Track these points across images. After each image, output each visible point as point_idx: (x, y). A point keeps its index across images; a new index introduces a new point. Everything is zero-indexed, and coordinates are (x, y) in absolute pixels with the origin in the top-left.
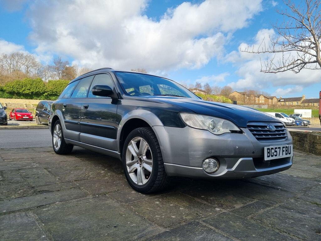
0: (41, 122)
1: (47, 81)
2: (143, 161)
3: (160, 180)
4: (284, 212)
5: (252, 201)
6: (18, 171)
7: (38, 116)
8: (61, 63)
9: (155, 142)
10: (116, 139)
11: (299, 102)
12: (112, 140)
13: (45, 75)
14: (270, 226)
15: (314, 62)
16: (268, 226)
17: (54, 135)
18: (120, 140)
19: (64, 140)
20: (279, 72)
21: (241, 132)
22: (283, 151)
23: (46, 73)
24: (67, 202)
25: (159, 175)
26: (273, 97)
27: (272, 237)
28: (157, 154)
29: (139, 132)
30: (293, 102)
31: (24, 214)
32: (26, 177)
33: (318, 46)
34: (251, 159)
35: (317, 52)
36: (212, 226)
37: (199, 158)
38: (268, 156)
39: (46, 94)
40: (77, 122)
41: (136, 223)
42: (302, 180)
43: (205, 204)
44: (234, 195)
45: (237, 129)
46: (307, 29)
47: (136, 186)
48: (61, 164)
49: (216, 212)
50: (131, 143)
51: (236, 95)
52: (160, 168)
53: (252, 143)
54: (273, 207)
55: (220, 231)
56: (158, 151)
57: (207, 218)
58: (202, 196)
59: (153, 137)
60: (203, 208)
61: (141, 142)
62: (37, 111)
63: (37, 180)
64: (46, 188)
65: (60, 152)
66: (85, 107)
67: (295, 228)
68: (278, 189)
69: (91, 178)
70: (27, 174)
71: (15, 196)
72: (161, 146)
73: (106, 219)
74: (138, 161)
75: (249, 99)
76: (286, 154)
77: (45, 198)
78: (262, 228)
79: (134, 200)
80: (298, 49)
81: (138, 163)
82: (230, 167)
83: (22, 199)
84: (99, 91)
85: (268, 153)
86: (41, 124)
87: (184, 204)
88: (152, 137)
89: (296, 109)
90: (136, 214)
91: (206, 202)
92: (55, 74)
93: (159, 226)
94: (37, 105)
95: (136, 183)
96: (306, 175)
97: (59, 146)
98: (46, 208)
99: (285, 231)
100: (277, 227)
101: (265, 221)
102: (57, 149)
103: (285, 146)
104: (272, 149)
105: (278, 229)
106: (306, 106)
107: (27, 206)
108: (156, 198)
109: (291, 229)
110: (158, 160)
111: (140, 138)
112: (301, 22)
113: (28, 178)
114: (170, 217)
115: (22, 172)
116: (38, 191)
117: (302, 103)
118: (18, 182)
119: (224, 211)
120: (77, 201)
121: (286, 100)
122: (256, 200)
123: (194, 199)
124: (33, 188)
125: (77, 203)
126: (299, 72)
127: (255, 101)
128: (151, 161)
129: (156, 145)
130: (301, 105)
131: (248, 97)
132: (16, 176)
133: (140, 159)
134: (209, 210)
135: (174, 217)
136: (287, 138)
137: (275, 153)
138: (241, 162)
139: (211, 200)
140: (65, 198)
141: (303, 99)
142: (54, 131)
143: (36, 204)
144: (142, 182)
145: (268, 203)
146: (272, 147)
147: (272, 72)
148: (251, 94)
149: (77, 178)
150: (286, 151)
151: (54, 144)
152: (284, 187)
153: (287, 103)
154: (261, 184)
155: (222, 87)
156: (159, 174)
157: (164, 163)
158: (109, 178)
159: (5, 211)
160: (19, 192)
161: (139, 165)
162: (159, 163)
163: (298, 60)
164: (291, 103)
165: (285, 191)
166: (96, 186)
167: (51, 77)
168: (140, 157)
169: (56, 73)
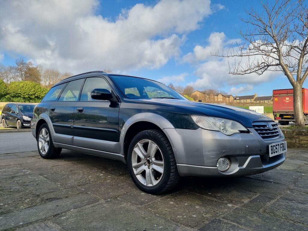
0: (8, 125)
1: (9, 82)
2: (152, 162)
3: (172, 181)
4: (288, 203)
5: (256, 195)
6: (11, 179)
7: (5, 119)
8: (24, 64)
9: (166, 144)
10: (119, 142)
11: (252, 100)
12: (113, 143)
13: (7, 76)
14: (284, 217)
15: (277, 65)
16: (282, 218)
17: (40, 139)
18: (124, 143)
19: (53, 143)
20: (246, 73)
21: (248, 132)
22: (281, 147)
23: (8, 75)
24: (82, 208)
25: (171, 176)
26: (230, 95)
27: (291, 228)
28: (169, 156)
29: (148, 134)
30: (247, 100)
31: (43, 225)
32: (24, 185)
33: (280, 51)
34: (259, 156)
35: (279, 56)
36: (233, 222)
37: (213, 158)
38: (272, 153)
39: (8, 96)
40: (69, 126)
41: (162, 225)
42: (287, 172)
43: (216, 202)
44: (237, 190)
45: (244, 129)
46: (270, 36)
47: (145, 188)
48: (55, 169)
49: (229, 208)
50: (138, 146)
51: (198, 94)
52: (172, 169)
53: (259, 142)
54: (277, 200)
55: (243, 227)
56: (170, 152)
57: (225, 215)
58: (209, 193)
59: (164, 139)
60: (216, 205)
61: (149, 144)
62: (3, 114)
63: (37, 187)
64: (52, 196)
65: (49, 156)
66: (79, 110)
67: (305, 218)
68: (271, 182)
69: (92, 182)
70: (23, 182)
71: (24, 206)
72: (174, 147)
73: (131, 223)
74: (145, 163)
75: (209, 98)
76: (283, 150)
77: (57, 206)
78: (277, 220)
79: (148, 202)
80: (263, 54)
81: (145, 165)
82: (241, 165)
83: (32, 208)
84: (99, 94)
85: (272, 150)
86: (8, 127)
87: (197, 202)
88: (162, 139)
89: (250, 106)
90: (157, 216)
91: (216, 199)
92: (18, 76)
93: (186, 226)
94: (3, 108)
95: (145, 184)
96: (286, 167)
97: (46, 151)
98: (63, 216)
99: (298, 221)
100: (291, 218)
101: (278, 213)
102: (44, 153)
103: (281, 143)
104: (274, 146)
105: (292, 220)
106: (259, 103)
107: (42, 215)
108: (168, 198)
109: (303, 219)
110: (170, 162)
111: (148, 141)
112: (265, 30)
113: (27, 185)
114: (191, 217)
115: (17, 179)
116: (46, 199)
117: (254, 100)
118: (18, 191)
119: (236, 207)
120: (92, 207)
121: (241, 98)
122: (258, 194)
123: (203, 197)
124: (38, 196)
125: (93, 209)
126: (262, 74)
127: (214, 99)
128: (163, 163)
129: (168, 147)
130: (254, 102)
131: (208, 96)
132: (13, 184)
133: (148, 161)
134: (223, 207)
135: (194, 216)
136: (280, 135)
137: (276, 150)
138: (251, 160)
139: (219, 197)
140: (78, 204)
141: (255, 97)
142: (40, 135)
143: (51, 213)
144: (151, 183)
145: (270, 196)
146: (274, 145)
147: (239, 74)
148: (211, 93)
149: (79, 182)
150: (283, 147)
151: (40, 148)
152: (276, 180)
153: (242, 101)
154: (254, 178)
155: (184, 86)
156: (171, 174)
157: (177, 164)
158: (111, 181)
159: (21, 223)
160: (27, 202)
161: (147, 166)
162: (172, 164)
163: (262, 63)
164: (245, 101)
165: (278, 183)
166: (103, 190)
167: (13, 78)
168: (148, 159)
169: (19, 74)
